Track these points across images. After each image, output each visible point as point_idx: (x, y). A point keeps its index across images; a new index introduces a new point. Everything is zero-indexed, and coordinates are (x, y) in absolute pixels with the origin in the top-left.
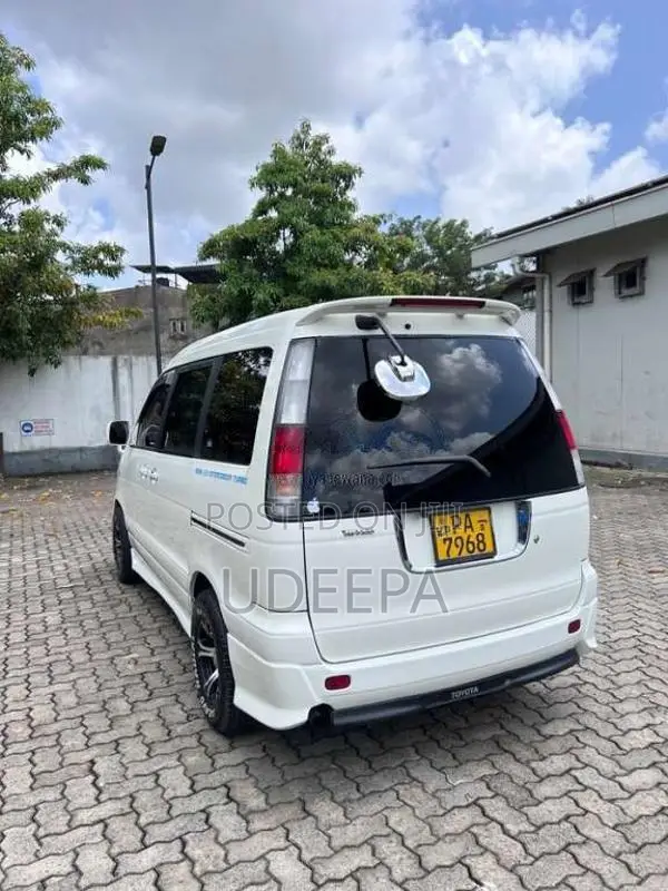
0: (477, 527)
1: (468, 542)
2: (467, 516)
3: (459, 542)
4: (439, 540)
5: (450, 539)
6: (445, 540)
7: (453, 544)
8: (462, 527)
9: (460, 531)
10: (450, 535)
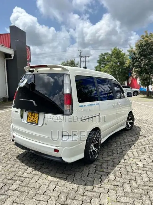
0: (35, 117)
1: (33, 120)
2: (34, 114)
3: (32, 119)
4: (28, 117)
5: (30, 118)
6: (29, 118)
7: (30, 119)
8: (33, 116)
9: (32, 117)
10: (30, 117)
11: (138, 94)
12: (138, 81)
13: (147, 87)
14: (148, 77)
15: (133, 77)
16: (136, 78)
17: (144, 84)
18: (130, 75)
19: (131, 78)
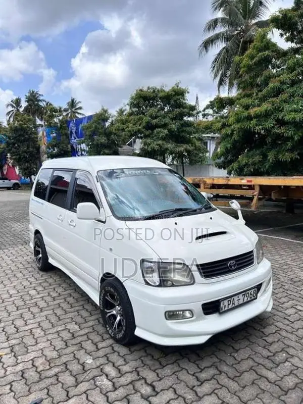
11: (19, 187)
12: (17, 170)
13: (29, 178)
14: (29, 166)
15: (8, 165)
16: (13, 166)
17: (26, 173)
18: (4, 162)
19: (6, 166)
